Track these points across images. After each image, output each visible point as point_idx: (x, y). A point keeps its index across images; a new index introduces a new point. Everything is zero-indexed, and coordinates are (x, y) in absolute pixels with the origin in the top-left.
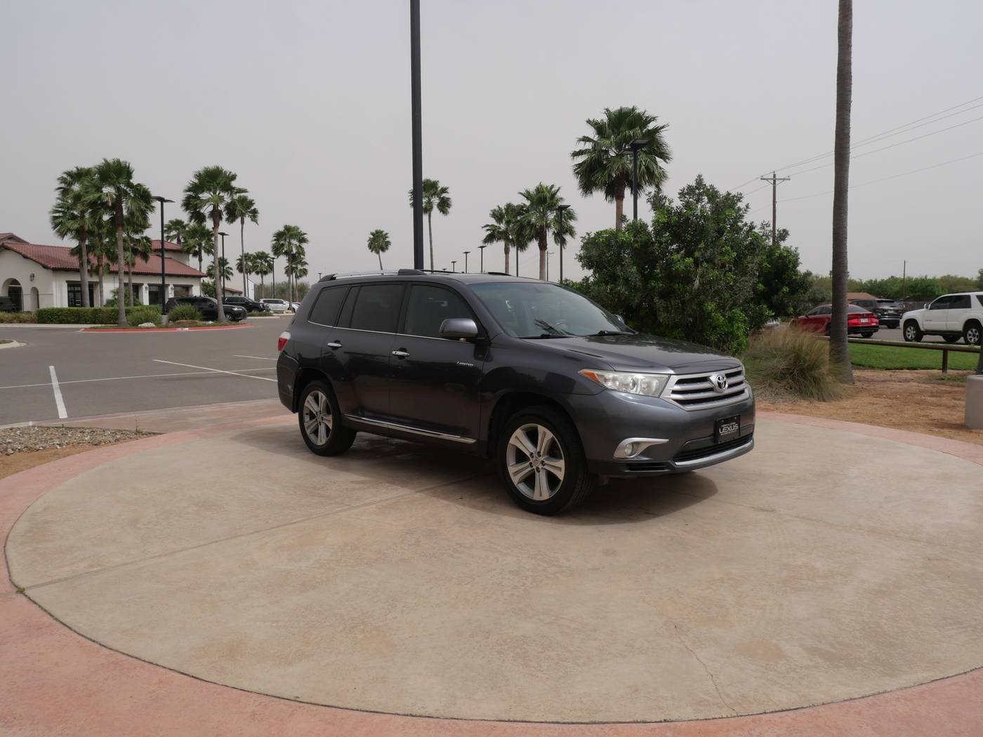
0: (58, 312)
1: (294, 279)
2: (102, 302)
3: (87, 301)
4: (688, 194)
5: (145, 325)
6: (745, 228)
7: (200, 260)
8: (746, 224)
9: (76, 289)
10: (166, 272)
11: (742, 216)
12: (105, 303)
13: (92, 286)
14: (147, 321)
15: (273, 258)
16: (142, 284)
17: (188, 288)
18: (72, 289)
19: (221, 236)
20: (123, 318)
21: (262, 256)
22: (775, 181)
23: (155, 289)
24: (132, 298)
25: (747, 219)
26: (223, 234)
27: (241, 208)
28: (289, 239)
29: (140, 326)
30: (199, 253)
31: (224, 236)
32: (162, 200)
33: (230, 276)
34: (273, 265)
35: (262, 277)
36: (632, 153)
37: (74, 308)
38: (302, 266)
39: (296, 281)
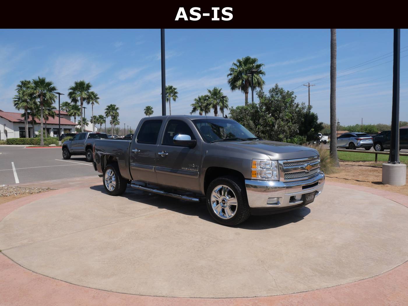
0: (15, 140)
1: (114, 126)
2: (34, 136)
3: (27, 136)
4: (272, 91)
5: (52, 145)
6: (295, 105)
7: (75, 118)
8: (295, 104)
9: (23, 130)
10: (61, 123)
11: (294, 100)
13: (29, 128)
14: (52, 143)
15: (105, 118)
16: (51, 128)
17: (70, 130)
18: (21, 130)
20: (42, 142)
21: (101, 117)
22: (309, 86)
23: (56, 130)
24: (46, 134)
25: (296, 101)
26: (84, 108)
27: (92, 98)
28: (112, 110)
29: (49, 145)
30: (74, 115)
31: (85, 109)
32: (59, 94)
33: (87, 124)
34: (105, 120)
35: (101, 125)
36: (251, 75)
37: (23, 138)
38: (117, 120)
39: (115, 127)
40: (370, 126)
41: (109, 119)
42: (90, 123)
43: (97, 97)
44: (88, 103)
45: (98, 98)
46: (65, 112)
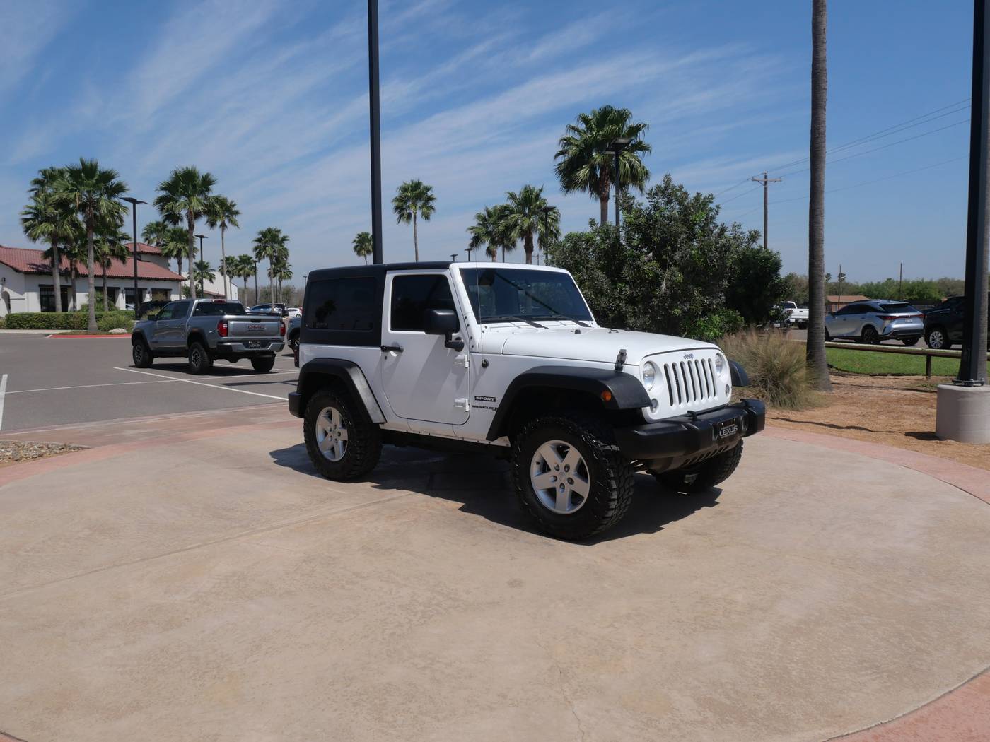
0: (28, 318)
1: (278, 282)
2: (74, 307)
3: (59, 306)
4: (656, 194)
5: (116, 330)
6: (716, 230)
7: (180, 263)
8: (717, 226)
9: (49, 293)
10: (139, 276)
11: (713, 218)
12: (78, 308)
13: (64, 289)
14: (119, 326)
15: (255, 262)
16: (119, 288)
17: (166, 292)
18: (46, 293)
19: (199, 239)
20: (93, 324)
21: (245, 260)
22: (766, 183)
23: (131, 293)
24: (106, 303)
25: (719, 221)
26: (201, 237)
27: (221, 211)
28: (271, 241)
29: (110, 331)
30: (178, 256)
31: (203, 239)
32: (134, 202)
33: (211, 278)
34: (255, 268)
35: (246, 280)
36: (613, 153)
37: (46, 313)
38: (285, 268)
39: (280, 284)
40: (920, 283)
41: (264, 265)
42: (217, 274)
43: (234, 209)
44: (212, 224)
45: (237, 213)
46: (153, 248)
